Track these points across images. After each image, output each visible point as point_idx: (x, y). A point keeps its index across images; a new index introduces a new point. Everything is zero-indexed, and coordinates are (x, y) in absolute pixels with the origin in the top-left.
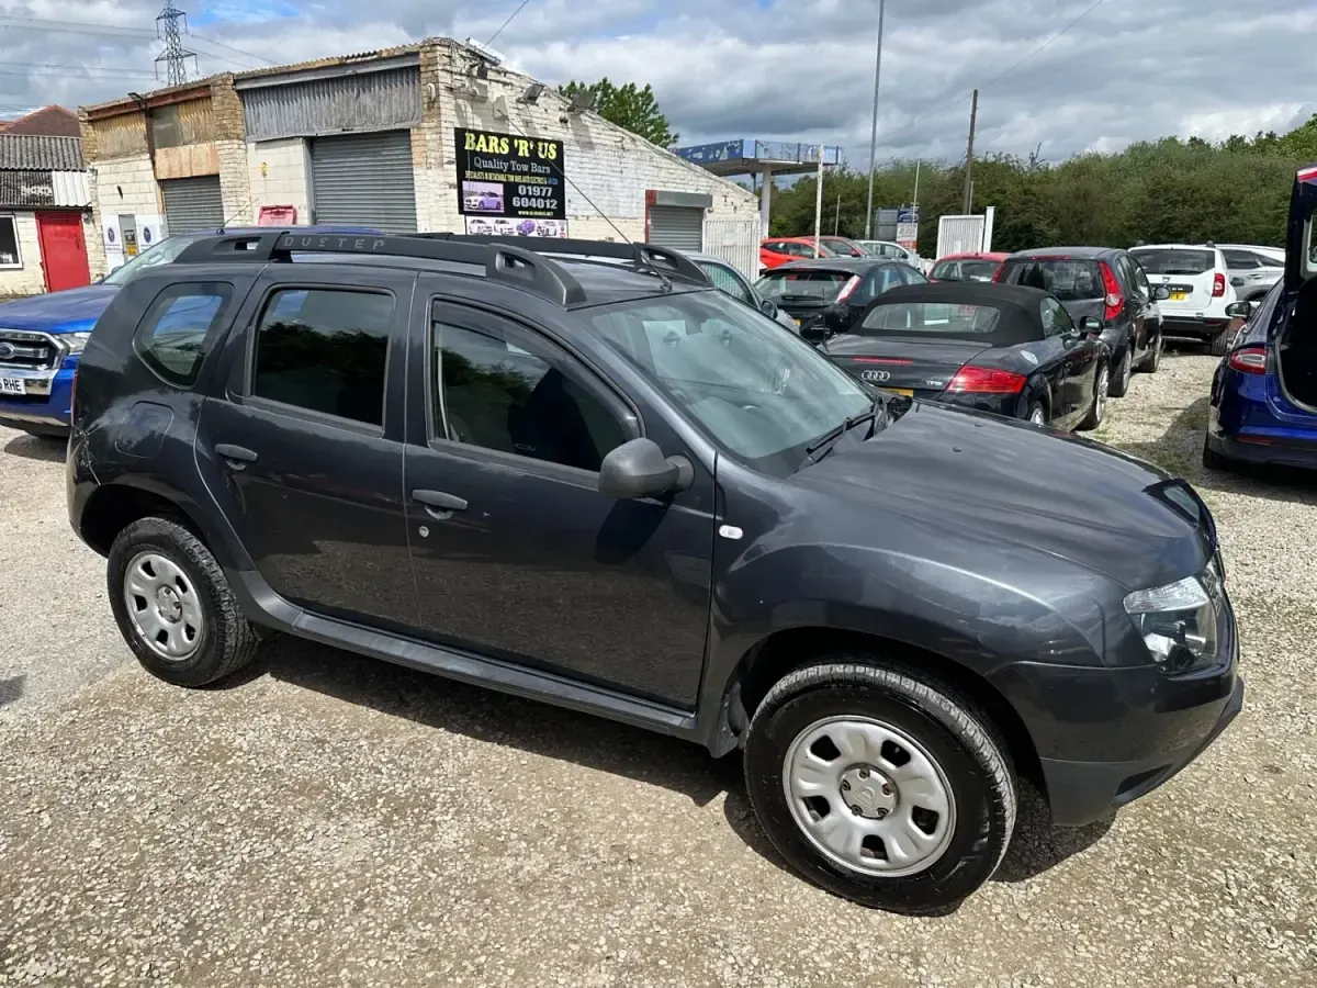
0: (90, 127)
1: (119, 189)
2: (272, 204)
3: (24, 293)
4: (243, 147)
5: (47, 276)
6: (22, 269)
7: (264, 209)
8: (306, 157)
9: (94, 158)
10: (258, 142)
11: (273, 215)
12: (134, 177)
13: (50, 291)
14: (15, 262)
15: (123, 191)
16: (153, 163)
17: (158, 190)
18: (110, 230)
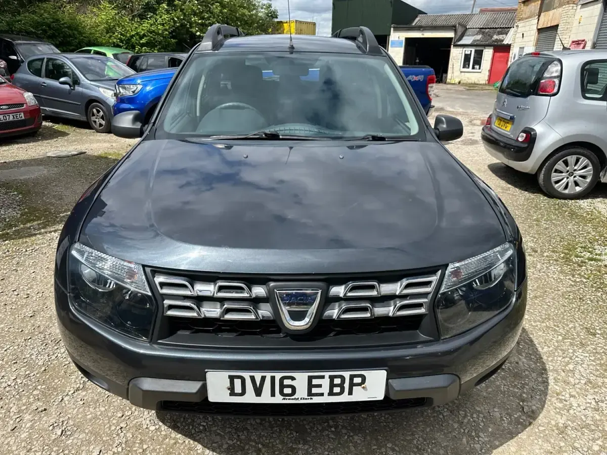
0: (523, 5)
1: (523, 34)
2: (576, 39)
3: (478, 83)
4: (575, 8)
5: (490, 76)
6: (480, 72)
7: (573, 42)
8: (601, 10)
9: (520, 20)
10: (582, 5)
11: (576, 46)
12: (530, 28)
13: (489, 82)
14: (480, 69)
15: (524, 36)
16: (538, 20)
17: (537, 34)
18: (515, 55)
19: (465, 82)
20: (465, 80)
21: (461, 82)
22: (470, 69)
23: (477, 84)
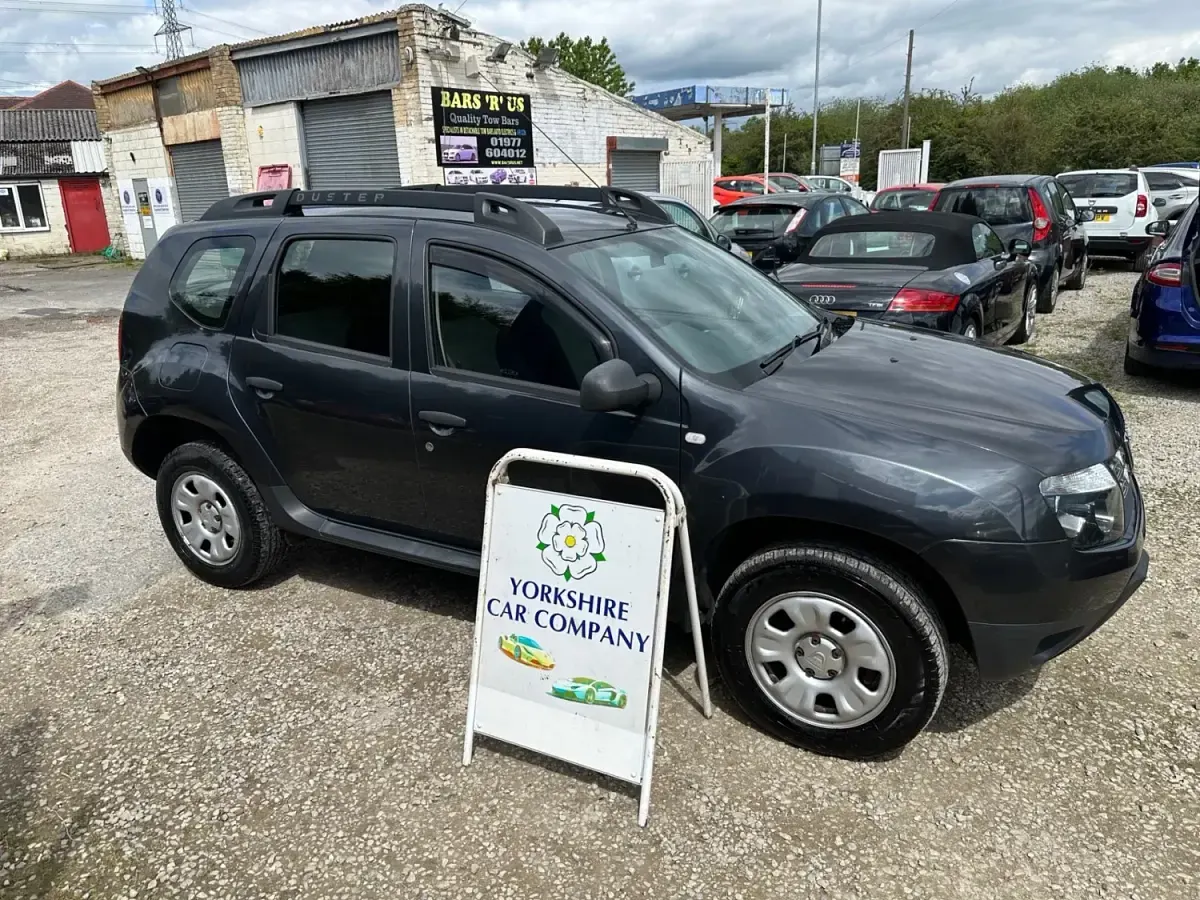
0: (103, 100)
1: (132, 155)
2: (268, 164)
3: (51, 253)
4: (241, 112)
5: (72, 237)
6: (49, 231)
7: (262, 168)
8: (297, 119)
9: (108, 128)
10: (254, 108)
11: (270, 174)
12: (145, 144)
13: (75, 250)
14: (43, 225)
15: (136, 157)
16: (161, 130)
17: (167, 155)
18: (126, 193)
19: (21, 254)
20: (19, 250)
21: (11, 255)
22: (22, 227)
23: (52, 256)
